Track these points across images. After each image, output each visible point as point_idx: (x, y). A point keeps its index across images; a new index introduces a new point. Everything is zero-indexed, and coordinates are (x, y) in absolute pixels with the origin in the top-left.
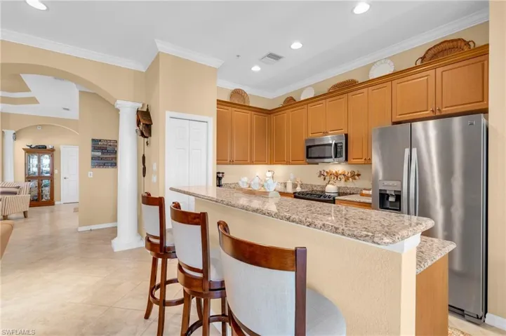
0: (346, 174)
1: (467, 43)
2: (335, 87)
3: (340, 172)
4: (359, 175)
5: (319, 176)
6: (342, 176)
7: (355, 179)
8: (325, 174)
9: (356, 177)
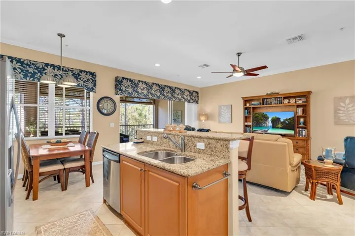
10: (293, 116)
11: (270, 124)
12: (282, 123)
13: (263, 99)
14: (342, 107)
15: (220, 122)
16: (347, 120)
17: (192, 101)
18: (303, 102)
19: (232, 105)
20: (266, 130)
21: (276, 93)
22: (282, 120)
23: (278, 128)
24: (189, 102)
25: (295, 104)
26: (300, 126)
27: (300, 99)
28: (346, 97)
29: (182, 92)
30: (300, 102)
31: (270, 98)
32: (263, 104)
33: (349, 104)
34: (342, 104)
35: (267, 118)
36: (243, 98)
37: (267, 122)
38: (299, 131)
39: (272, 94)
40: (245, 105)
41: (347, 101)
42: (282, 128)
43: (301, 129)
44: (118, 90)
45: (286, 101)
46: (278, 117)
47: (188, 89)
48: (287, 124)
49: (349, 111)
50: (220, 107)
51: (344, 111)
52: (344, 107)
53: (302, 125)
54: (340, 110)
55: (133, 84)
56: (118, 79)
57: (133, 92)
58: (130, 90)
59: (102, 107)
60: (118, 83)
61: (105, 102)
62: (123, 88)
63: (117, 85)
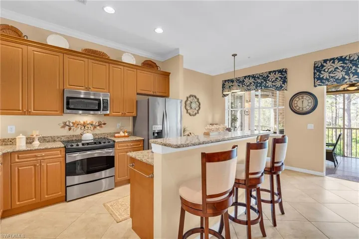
0: (94, 123)
1: (157, 66)
2: (86, 50)
3: (88, 122)
4: (104, 124)
5: (63, 127)
6: (89, 126)
7: (101, 127)
8: (72, 125)
9: (103, 125)
44: (316, 80)
55: (346, 63)
56: (316, 66)
57: (346, 77)
58: (340, 75)
59: (296, 105)
60: (316, 71)
61: (299, 99)
62: (325, 75)
63: (314, 73)
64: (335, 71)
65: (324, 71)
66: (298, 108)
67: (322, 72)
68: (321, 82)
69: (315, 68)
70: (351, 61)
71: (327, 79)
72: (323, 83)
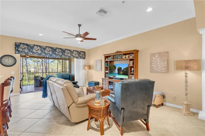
10: (128, 66)
11: (117, 72)
12: (122, 70)
13: (113, 56)
14: (154, 60)
15: (96, 70)
16: (156, 69)
17: (79, 57)
18: (133, 57)
19: (101, 60)
20: (115, 75)
21: (119, 52)
22: (122, 69)
23: (120, 74)
24: (77, 58)
25: (128, 58)
26: (131, 73)
27: (131, 55)
28: (156, 53)
29: (71, 52)
30: (131, 57)
31: (117, 55)
32: (114, 59)
33: (157, 58)
34: (154, 58)
35: (115, 68)
36: (104, 55)
37: (116, 70)
38: (131, 76)
39: (117, 52)
40: (105, 60)
41: (157, 56)
42: (122, 74)
43: (131, 75)
44: (16, 51)
45: (124, 57)
46: (120, 67)
47: (76, 50)
48: (125, 71)
49: (158, 63)
50: (96, 61)
51: (155, 63)
52: (155, 61)
53: (132, 73)
54: (152, 62)
55: (29, 47)
56: (16, 44)
57: (29, 52)
58: (27, 51)
59: (4, 61)
60: (16, 47)
61: (6, 59)
62: (20, 50)
63: (15, 48)
64: (24, 49)
65: (20, 47)
66: (5, 63)
67: (19, 48)
68: (19, 52)
69: (16, 45)
70: (31, 47)
71: (21, 51)
72: (19, 53)
